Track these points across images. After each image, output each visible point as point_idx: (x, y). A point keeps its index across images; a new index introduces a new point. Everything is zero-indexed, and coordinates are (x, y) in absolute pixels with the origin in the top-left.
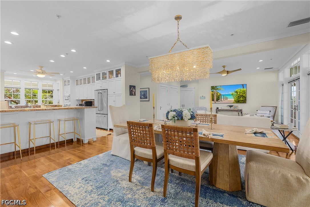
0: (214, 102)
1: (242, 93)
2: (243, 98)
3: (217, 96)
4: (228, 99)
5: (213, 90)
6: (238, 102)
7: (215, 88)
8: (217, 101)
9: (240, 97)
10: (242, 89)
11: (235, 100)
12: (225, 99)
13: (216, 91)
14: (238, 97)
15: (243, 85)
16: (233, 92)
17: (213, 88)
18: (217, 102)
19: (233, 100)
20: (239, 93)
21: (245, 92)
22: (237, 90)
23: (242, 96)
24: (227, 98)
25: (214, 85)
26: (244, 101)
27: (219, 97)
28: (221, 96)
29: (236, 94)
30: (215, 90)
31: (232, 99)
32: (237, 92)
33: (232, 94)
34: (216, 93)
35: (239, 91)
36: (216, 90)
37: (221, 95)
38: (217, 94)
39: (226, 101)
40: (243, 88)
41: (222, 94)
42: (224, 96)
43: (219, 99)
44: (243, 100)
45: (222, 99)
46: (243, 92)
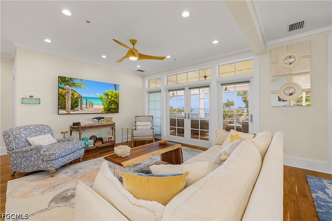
0: (65, 112)
1: (114, 98)
2: (115, 105)
3: (72, 99)
4: (95, 107)
5: (62, 86)
6: (109, 110)
7: (68, 81)
8: (72, 109)
9: (112, 104)
10: (114, 91)
11: (104, 108)
12: (88, 107)
13: (71, 88)
14: (109, 103)
15: (115, 85)
16: (102, 95)
17: (63, 80)
18: (72, 112)
19: (102, 107)
20: (110, 97)
21: (117, 96)
22: (107, 91)
23: (114, 101)
24: (92, 105)
25: (67, 75)
26: (116, 110)
27: (76, 102)
28: (81, 100)
29: (106, 97)
30: (67, 86)
31: (99, 106)
32: (107, 95)
33: (101, 98)
34: (71, 92)
35: (110, 93)
36: (70, 85)
37: (81, 97)
38: (73, 94)
39: (90, 110)
40: (116, 90)
41: (83, 96)
42: (87, 100)
43: (77, 106)
44: (114, 108)
45: (84, 106)
46: (115, 96)
